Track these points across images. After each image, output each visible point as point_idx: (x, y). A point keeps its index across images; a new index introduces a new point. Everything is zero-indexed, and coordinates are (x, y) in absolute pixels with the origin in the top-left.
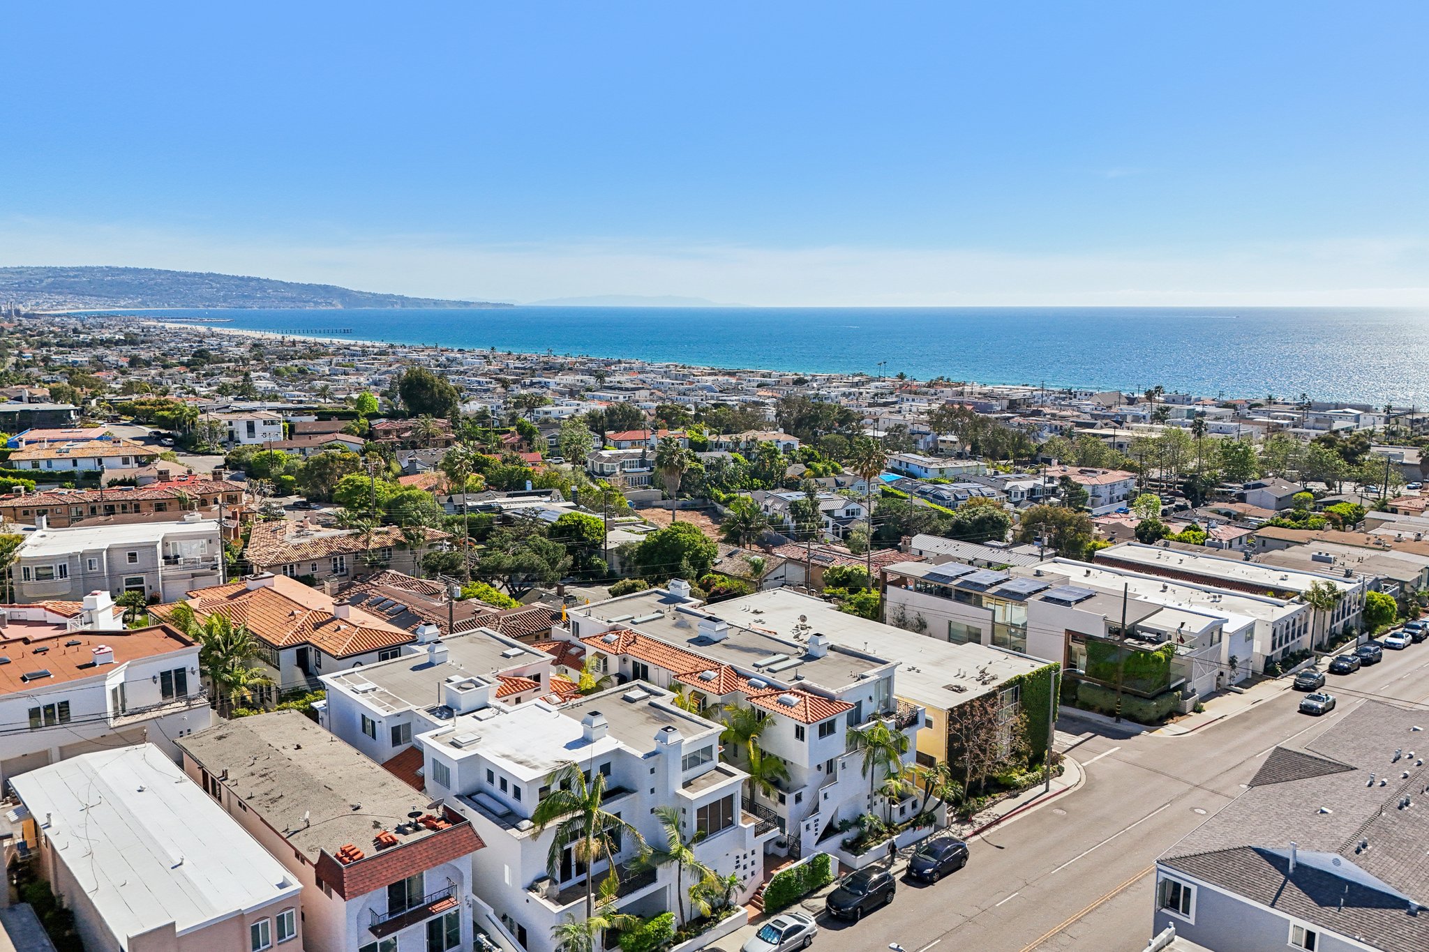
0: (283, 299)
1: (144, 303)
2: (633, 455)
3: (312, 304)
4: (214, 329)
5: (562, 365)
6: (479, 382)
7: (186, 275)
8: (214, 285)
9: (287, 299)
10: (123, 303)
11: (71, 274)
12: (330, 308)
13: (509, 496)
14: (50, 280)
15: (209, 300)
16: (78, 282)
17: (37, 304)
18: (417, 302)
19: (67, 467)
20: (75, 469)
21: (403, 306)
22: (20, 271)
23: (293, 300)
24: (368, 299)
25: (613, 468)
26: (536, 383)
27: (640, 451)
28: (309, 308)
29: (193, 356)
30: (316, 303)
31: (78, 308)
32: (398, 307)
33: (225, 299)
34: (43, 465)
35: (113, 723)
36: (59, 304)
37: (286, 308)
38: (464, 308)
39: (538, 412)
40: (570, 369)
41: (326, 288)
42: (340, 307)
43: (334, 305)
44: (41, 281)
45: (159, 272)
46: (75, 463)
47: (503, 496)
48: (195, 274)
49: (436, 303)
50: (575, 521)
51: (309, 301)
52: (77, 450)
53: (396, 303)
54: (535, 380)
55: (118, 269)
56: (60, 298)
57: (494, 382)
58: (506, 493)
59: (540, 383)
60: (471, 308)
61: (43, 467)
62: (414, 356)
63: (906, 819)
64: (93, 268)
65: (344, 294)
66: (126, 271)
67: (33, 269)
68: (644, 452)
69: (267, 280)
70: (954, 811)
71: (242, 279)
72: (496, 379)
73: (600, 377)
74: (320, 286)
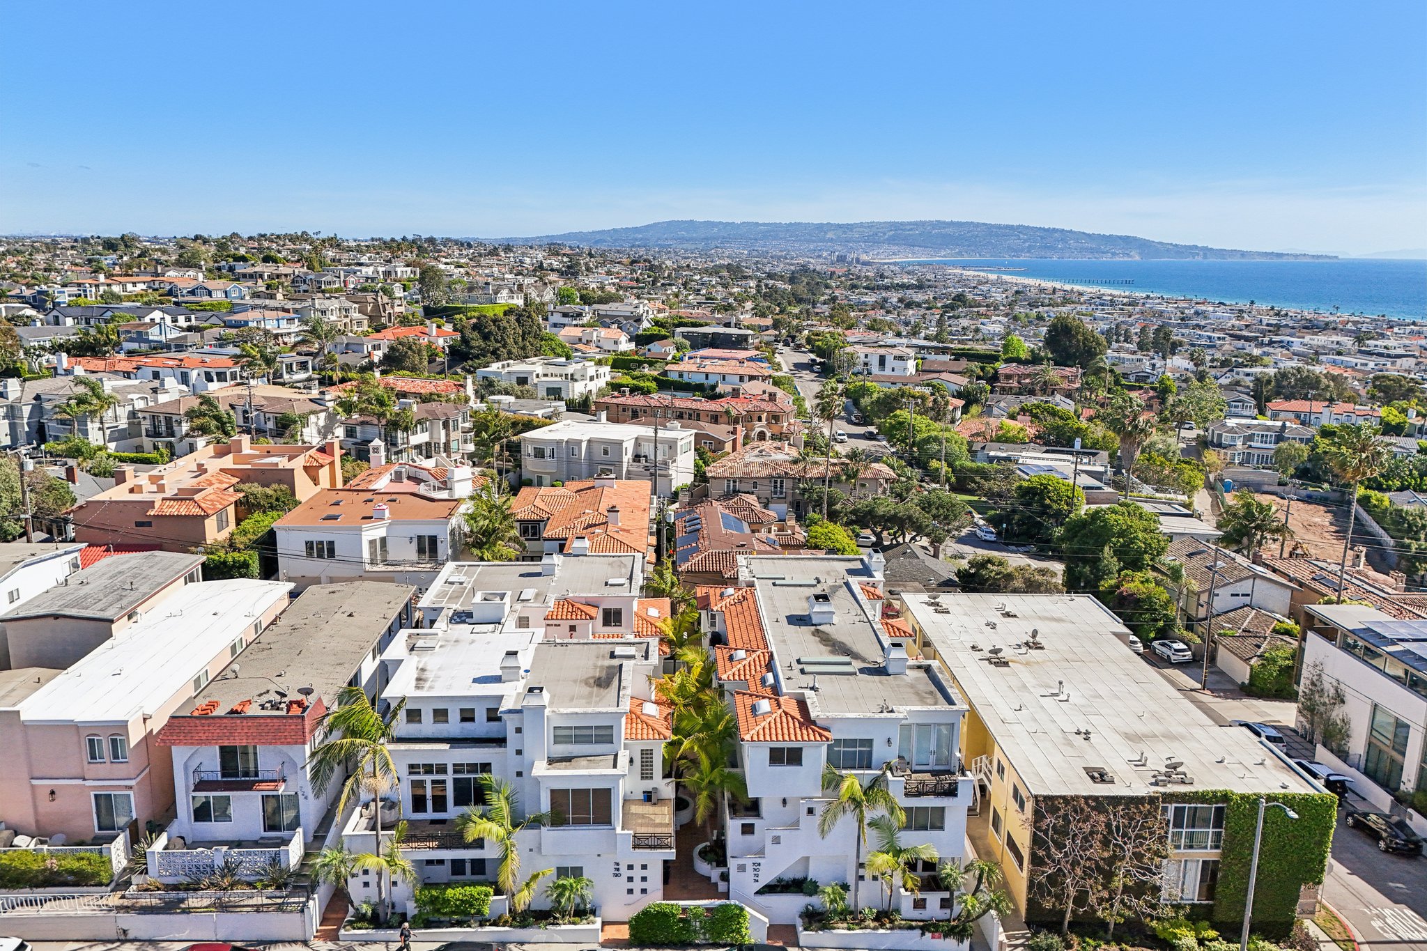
0: (1082, 250)
1: (960, 254)
2: (1268, 428)
3: (1110, 255)
4: (1004, 277)
5: (1327, 324)
6: (1210, 338)
7: (999, 227)
8: (1021, 236)
9: (1086, 249)
10: (943, 253)
11: (908, 227)
12: (1126, 259)
13: (1047, 452)
14: (891, 233)
15: (1015, 251)
16: (912, 235)
17: (877, 254)
18: (1222, 253)
19: (700, 379)
20: (706, 382)
21: (1205, 257)
22: (871, 226)
23: (1091, 250)
24: (1168, 250)
25: (1233, 439)
26: (1275, 342)
27: (1279, 424)
28: (1106, 258)
29: (953, 300)
30: (1114, 254)
31: (907, 257)
32: (1199, 259)
33: (1029, 250)
34: (685, 376)
35: (368, 568)
36: (894, 254)
37: (1084, 259)
38: (1275, 260)
39: (1238, 373)
40: (1334, 329)
41: (1126, 239)
42: (1137, 258)
43: (1131, 257)
44: (885, 234)
45: (978, 225)
46: (707, 378)
47: (1039, 451)
48: (1007, 227)
49: (1243, 254)
50: (1042, 484)
51: (1107, 252)
52: (709, 367)
53: (1198, 254)
54: (1275, 338)
55: (944, 222)
56: (895, 248)
57: (1227, 338)
58: (1045, 448)
59: (1281, 342)
60: (1284, 260)
61: (686, 379)
62: (1162, 308)
63: (920, 917)
64: (925, 222)
65: (1143, 245)
66: (952, 224)
67: (880, 223)
68: (1284, 426)
69: (1071, 231)
70: (1028, 939)
71: (1048, 230)
72: (1231, 335)
73: (1359, 340)
74: (1120, 237)
